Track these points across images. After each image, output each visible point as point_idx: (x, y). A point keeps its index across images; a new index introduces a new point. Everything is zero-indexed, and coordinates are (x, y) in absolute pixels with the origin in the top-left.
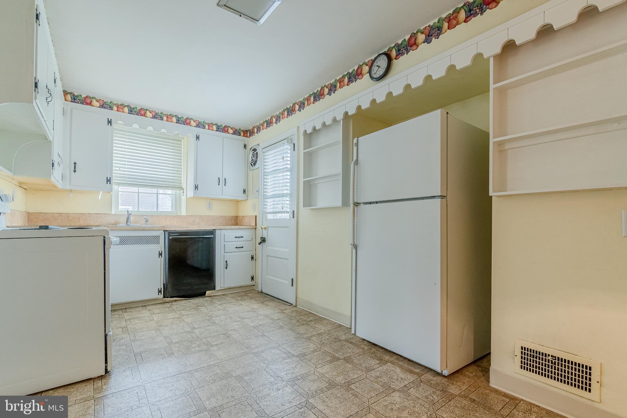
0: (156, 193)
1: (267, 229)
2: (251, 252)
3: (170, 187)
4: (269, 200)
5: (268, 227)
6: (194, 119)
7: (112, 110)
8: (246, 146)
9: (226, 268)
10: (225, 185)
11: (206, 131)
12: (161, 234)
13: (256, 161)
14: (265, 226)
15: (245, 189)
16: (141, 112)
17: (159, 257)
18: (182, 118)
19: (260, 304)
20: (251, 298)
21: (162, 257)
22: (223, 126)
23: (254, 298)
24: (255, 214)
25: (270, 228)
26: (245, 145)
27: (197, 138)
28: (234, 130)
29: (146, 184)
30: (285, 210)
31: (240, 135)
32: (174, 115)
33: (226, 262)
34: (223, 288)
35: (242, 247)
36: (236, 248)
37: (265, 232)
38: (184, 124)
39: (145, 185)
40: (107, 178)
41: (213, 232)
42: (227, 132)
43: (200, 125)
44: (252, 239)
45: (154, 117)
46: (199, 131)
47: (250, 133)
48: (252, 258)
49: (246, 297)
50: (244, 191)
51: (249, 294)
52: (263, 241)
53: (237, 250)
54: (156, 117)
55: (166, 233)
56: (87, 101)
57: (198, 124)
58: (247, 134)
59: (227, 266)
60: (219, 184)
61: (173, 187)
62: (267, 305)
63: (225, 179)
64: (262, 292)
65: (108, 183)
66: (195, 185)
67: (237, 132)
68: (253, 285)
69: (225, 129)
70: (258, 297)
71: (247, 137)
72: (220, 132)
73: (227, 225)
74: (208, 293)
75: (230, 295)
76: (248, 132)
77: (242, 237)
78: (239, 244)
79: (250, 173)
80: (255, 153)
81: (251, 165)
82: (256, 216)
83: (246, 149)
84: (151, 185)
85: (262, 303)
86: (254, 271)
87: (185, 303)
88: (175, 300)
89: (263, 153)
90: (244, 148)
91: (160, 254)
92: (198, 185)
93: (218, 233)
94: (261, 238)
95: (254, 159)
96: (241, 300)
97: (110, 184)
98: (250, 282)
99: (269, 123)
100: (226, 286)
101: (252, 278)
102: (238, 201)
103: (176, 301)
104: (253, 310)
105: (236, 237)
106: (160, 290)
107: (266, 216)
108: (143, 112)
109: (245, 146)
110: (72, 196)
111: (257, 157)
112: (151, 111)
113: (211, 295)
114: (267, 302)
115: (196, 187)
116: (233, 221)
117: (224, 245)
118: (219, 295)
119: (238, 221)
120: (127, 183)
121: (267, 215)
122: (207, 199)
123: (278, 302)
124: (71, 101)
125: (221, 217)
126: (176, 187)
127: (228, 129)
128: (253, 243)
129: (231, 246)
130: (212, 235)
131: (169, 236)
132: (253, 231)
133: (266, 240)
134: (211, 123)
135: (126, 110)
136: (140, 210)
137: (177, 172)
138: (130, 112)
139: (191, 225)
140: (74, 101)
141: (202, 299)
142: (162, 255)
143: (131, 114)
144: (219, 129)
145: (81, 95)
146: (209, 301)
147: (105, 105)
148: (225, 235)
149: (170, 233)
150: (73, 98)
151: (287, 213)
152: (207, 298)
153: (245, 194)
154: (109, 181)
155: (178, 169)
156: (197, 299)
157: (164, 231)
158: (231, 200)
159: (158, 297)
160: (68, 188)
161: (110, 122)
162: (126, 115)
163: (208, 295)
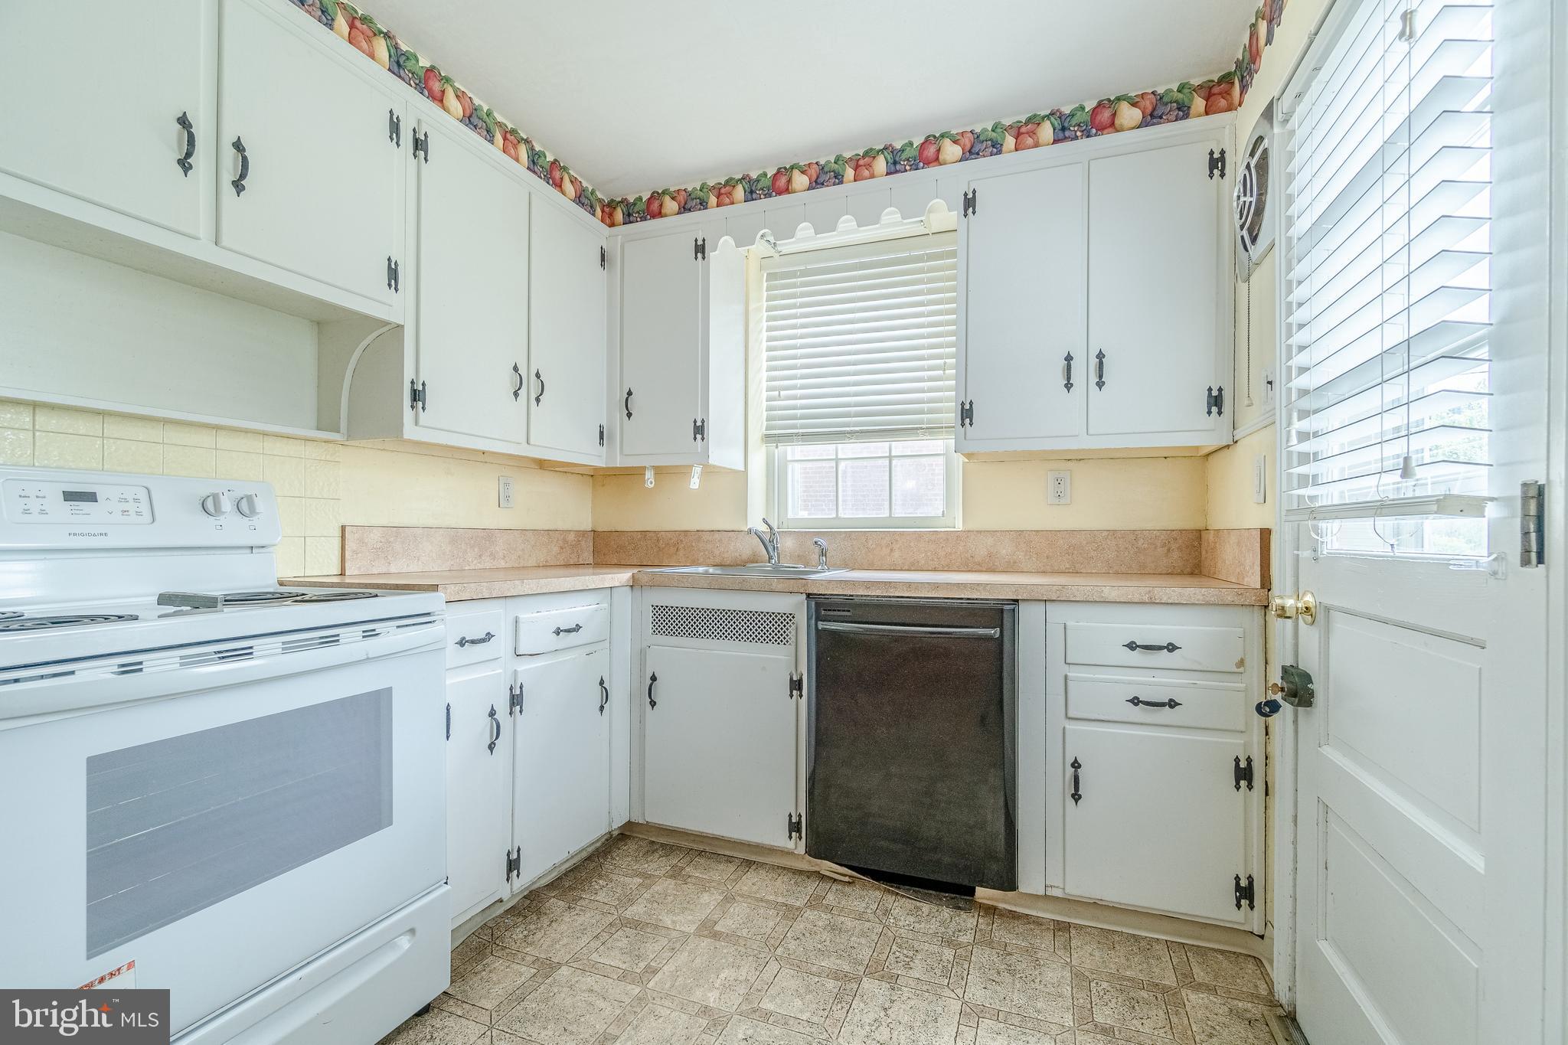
0: (888, 455)
1: (1320, 617)
2: (1239, 740)
3: (922, 429)
5: (1327, 609)
6: (956, 131)
7: (706, 208)
8: (1222, 159)
9: (1074, 797)
10: (1100, 384)
11: (1005, 160)
12: (794, 605)
13: (1261, 205)
14: (1309, 599)
15: (1219, 390)
16: (777, 184)
17: (791, 696)
18: (909, 149)
21: (801, 696)
22: (1091, 105)
24: (1262, 519)
25: (1340, 624)
26: (1217, 155)
27: (967, 208)
28: (1149, 102)
29: (848, 429)
31: (1185, 116)
32: (878, 148)
33: (1076, 765)
34: (1058, 894)
35: (1173, 704)
36: (1137, 702)
37: (1310, 636)
38: (917, 169)
41: (1002, 612)
42: (1110, 125)
43: (979, 145)
44: (1241, 663)
45: (816, 183)
46: (977, 171)
47: (1242, 79)
48: (1244, 774)
50: (1216, 401)
51: (1196, 987)
52: (1299, 694)
53: (1137, 713)
54: (822, 179)
55: (813, 605)
56: (649, 209)
57: (973, 146)
58: (1227, 92)
59: (1078, 790)
60: (1068, 386)
61: (933, 429)
63: (1101, 356)
64: (1291, 1017)
65: (699, 437)
66: (963, 405)
67: (1163, 109)
68: (1252, 932)
69: (1099, 117)
71: (1230, 108)
72: (1079, 140)
73: (1143, 573)
74: (982, 893)
76: (1236, 82)
77: (1171, 648)
78: (1156, 684)
79: (1243, 293)
81: (1243, 242)
82: (1265, 535)
83: (1222, 175)
84: (862, 432)
86: (1256, 861)
90: (1211, 176)
91: (796, 685)
93: (1029, 617)
94: (1289, 670)
96: (1106, 1031)
97: (703, 439)
98: (1223, 909)
100: (1074, 890)
101: (1245, 893)
102: (1206, 457)
105: (1132, 646)
106: (794, 821)
108: (782, 181)
109: (1217, 163)
110: (652, 486)
111: (1263, 180)
112: (804, 168)
113: (997, 906)
115: (966, 414)
116: (1176, 555)
117: (1066, 677)
118: (1028, 918)
120: (797, 434)
121: (1322, 524)
122: (1039, 457)
124: (623, 224)
125: (1113, 533)
126: (941, 427)
127: (1115, 113)
128: (1246, 690)
130: (991, 627)
131: (818, 619)
132: (1251, 620)
133: (1319, 699)
134: (1029, 121)
135: (739, 192)
136: (841, 515)
137: (944, 370)
138: (751, 195)
139: (979, 568)
140: (628, 219)
141: (946, 912)
142: (800, 689)
143: (753, 200)
144: (1066, 128)
145: (640, 198)
146: (960, 945)
147: (691, 202)
148: (1068, 632)
149: (822, 606)
150: (626, 213)
151: (1435, 508)
152: (969, 920)
153: (1220, 413)
154: (699, 430)
155: (946, 360)
156: (926, 908)
157: (809, 595)
158: (1167, 456)
159: (790, 845)
160: (619, 462)
161: (700, 249)
162: (740, 210)
163: (983, 902)
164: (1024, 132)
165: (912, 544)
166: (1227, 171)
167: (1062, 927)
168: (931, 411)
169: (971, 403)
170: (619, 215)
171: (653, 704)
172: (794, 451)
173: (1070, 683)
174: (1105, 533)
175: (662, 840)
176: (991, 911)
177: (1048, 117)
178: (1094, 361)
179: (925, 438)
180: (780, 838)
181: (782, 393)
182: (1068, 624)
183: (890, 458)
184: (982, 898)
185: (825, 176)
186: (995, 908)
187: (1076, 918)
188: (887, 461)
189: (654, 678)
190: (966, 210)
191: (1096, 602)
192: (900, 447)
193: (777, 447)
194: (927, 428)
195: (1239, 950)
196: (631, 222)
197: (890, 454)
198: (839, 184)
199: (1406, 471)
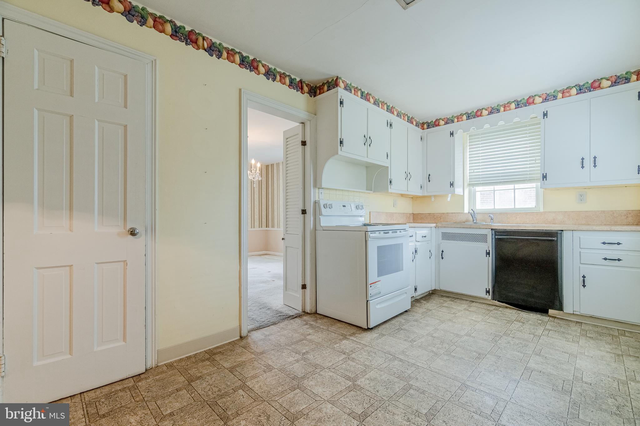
0: (513, 188)
3: (526, 180)
6: (540, 94)
7: (454, 123)
9: (584, 286)
10: (595, 167)
11: (558, 101)
12: (488, 232)
16: (477, 114)
17: (487, 256)
18: (523, 100)
21: (489, 257)
22: (591, 82)
28: (614, 78)
31: (628, 82)
33: (584, 277)
34: (578, 313)
35: (619, 260)
36: (606, 259)
38: (526, 106)
39: (497, 182)
40: (451, 182)
41: (555, 233)
42: (598, 87)
43: (548, 97)
45: (491, 113)
53: (606, 262)
54: (492, 112)
55: (493, 232)
56: (436, 124)
57: (546, 98)
59: (585, 284)
60: (583, 167)
63: (594, 158)
66: (543, 174)
67: (620, 80)
69: (594, 85)
72: (584, 92)
74: (551, 312)
77: (619, 244)
78: (613, 254)
90: (639, 100)
91: (488, 254)
93: (566, 235)
97: (453, 187)
103: (507, 307)
105: (604, 243)
106: (487, 290)
108: (479, 113)
110: (433, 200)
112: (487, 109)
113: (556, 316)
115: (544, 176)
117: (580, 252)
118: (566, 320)
120: (480, 183)
124: (427, 129)
125: (604, 212)
126: (535, 179)
127: (600, 83)
129: (594, 256)
130: (554, 237)
131: (495, 235)
134: (567, 88)
135: (465, 117)
136: (496, 208)
137: (535, 161)
138: (468, 118)
140: (428, 127)
141: (539, 316)
142: (489, 254)
143: (469, 119)
144: (581, 89)
145: (432, 121)
147: (448, 121)
148: (581, 239)
149: (496, 232)
150: (428, 125)
152: (546, 318)
154: (452, 185)
155: (536, 158)
156: (531, 314)
157: (492, 229)
159: (486, 297)
160: (426, 194)
161: (452, 134)
162: (465, 122)
163: (551, 315)
164: (565, 92)
165: (524, 216)
167: (579, 322)
168: (530, 174)
169: (546, 174)
170: (425, 126)
171: (442, 258)
172: (478, 189)
173: (581, 253)
175: (444, 295)
176: (554, 317)
177: (574, 86)
178: (592, 159)
179: (528, 183)
180: (483, 294)
181: (475, 171)
182: (581, 237)
183: (514, 189)
184: (551, 314)
185: (493, 111)
187: (584, 321)
188: (513, 190)
189: (443, 251)
190: (544, 117)
191: (590, 230)
192: (517, 186)
193: (473, 187)
194: (529, 180)
196: (429, 128)
197: (514, 188)
198: (498, 112)
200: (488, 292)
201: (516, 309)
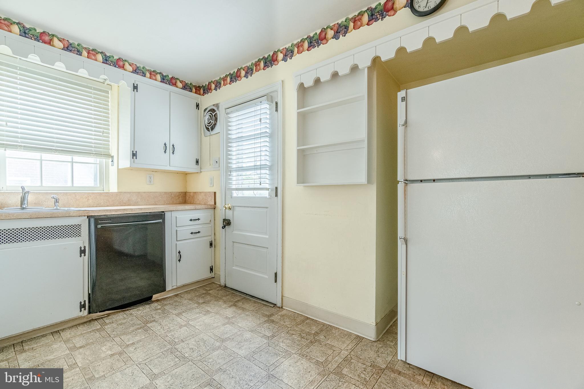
1: (232, 209)
2: (210, 238)
3: (92, 153)
4: (234, 174)
5: (233, 207)
6: (130, 62)
9: (179, 260)
10: (173, 153)
11: (147, 80)
13: (215, 124)
14: (230, 205)
15: (198, 159)
16: (44, 38)
17: (81, 256)
18: (112, 58)
19: (233, 309)
20: (217, 299)
21: (85, 255)
22: (170, 76)
23: (220, 299)
24: (213, 190)
25: (237, 209)
26: (198, 104)
27: (134, 89)
28: (184, 83)
29: (53, 148)
30: (263, 186)
31: (191, 91)
32: (99, 51)
33: (179, 252)
34: (175, 287)
35: (199, 232)
36: (192, 233)
37: (229, 213)
38: (115, 67)
39: (51, 149)
41: (161, 215)
42: (175, 85)
43: (138, 71)
44: (210, 221)
45: (67, 49)
46: (137, 79)
47: (204, 90)
48: (211, 244)
49: (208, 298)
50: (197, 162)
51: (209, 290)
52: (228, 224)
53: (192, 236)
54: (70, 48)
55: (92, 220)
57: (136, 70)
58: (199, 91)
59: (180, 258)
60: (165, 152)
61: (98, 154)
62: (243, 309)
63: (173, 146)
64: (225, 287)
66: (133, 151)
67: (187, 87)
68: (213, 278)
69: (172, 81)
70: (225, 296)
71: (200, 94)
72: (166, 83)
73: (173, 203)
74: (155, 297)
75: (186, 296)
76: (202, 89)
77: (199, 219)
78: (195, 229)
79: (206, 140)
80: (213, 114)
81: (208, 129)
82: (215, 193)
83: (198, 109)
84: (62, 150)
85: (235, 305)
86: (213, 260)
87: (125, 319)
88: (107, 313)
89: (227, 114)
90: (196, 108)
91: (82, 252)
92: (136, 152)
93: (167, 216)
94: (224, 220)
95: (212, 121)
96: (204, 303)
98: (208, 275)
99: (235, 77)
100: (179, 284)
101: (211, 269)
102: (186, 174)
103: (109, 315)
104: (229, 321)
105: (191, 220)
106: (82, 304)
107: (232, 193)
108: (47, 38)
109: (198, 106)
111: (216, 120)
112: (61, 40)
113: (159, 298)
114: (240, 304)
115: (134, 155)
116: (180, 198)
117: (176, 231)
118: (170, 297)
119: (187, 198)
121: (233, 191)
122: (146, 170)
123: (255, 302)
125: (166, 193)
126: (102, 154)
127: (176, 82)
128: (211, 227)
129: (185, 231)
130: (161, 219)
131: (95, 224)
132: (212, 211)
133: (232, 224)
134: (154, 71)
135: (16, 29)
137: (103, 133)
138: (24, 34)
139: (125, 204)
141: (147, 306)
142: (85, 253)
143: (25, 37)
144: (165, 79)
146: (160, 309)
148: (177, 218)
149: (98, 220)
151: (265, 189)
152: (155, 304)
153: (198, 165)
156: (140, 308)
157: (88, 216)
158: (178, 173)
159: (81, 313)
162: (16, 38)
163: (155, 299)
164: (153, 74)
165: (98, 197)
166: (199, 109)
167: (176, 295)
168: (96, 147)
174: (164, 193)
176: (157, 301)
177: (159, 73)
182: (177, 216)
183: (72, 162)
185: (72, 48)
186: (158, 300)
187: (180, 292)
188: (71, 164)
195: (209, 283)
199: (260, 185)
200: (82, 306)
201: (119, 312)
